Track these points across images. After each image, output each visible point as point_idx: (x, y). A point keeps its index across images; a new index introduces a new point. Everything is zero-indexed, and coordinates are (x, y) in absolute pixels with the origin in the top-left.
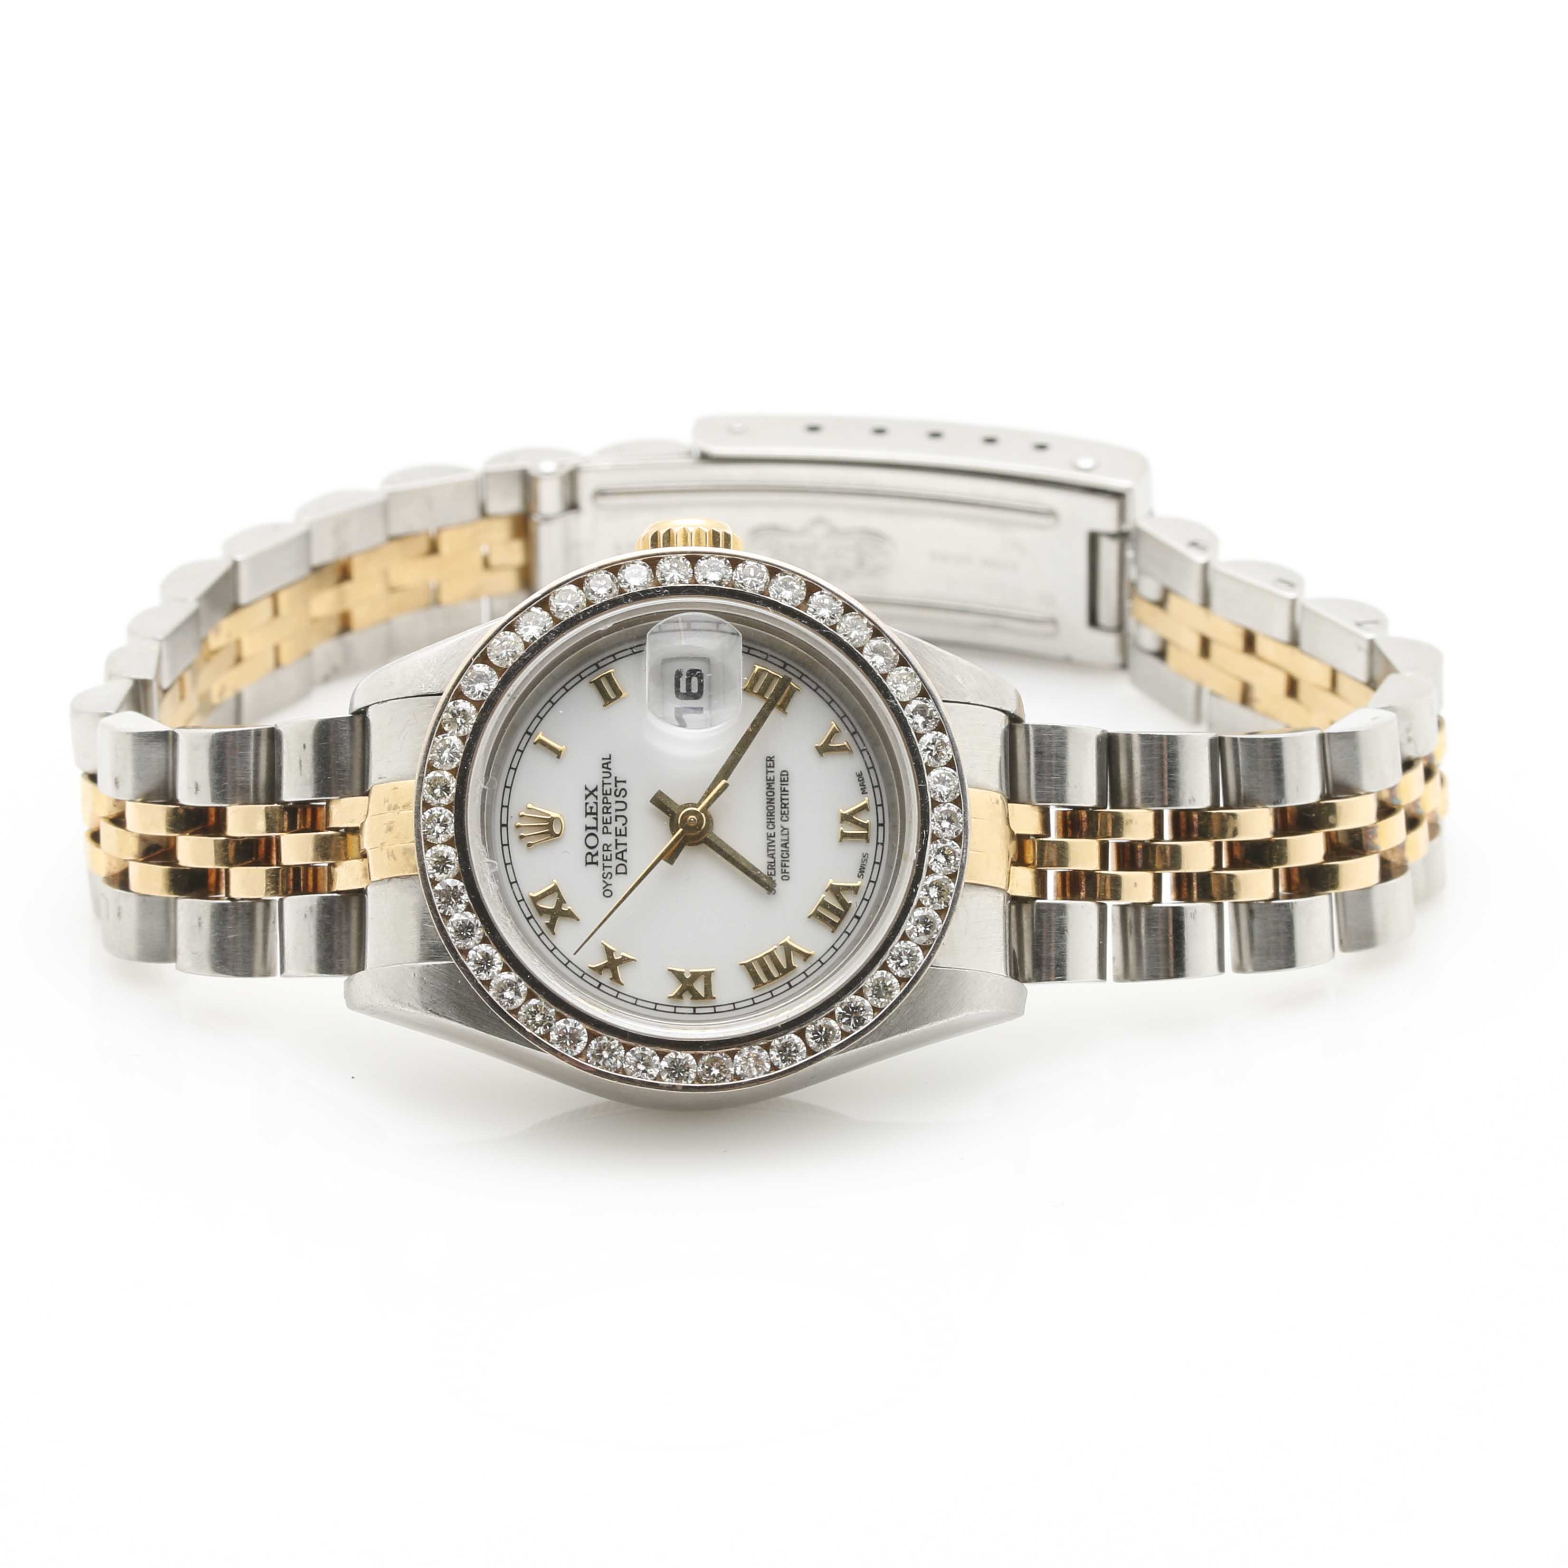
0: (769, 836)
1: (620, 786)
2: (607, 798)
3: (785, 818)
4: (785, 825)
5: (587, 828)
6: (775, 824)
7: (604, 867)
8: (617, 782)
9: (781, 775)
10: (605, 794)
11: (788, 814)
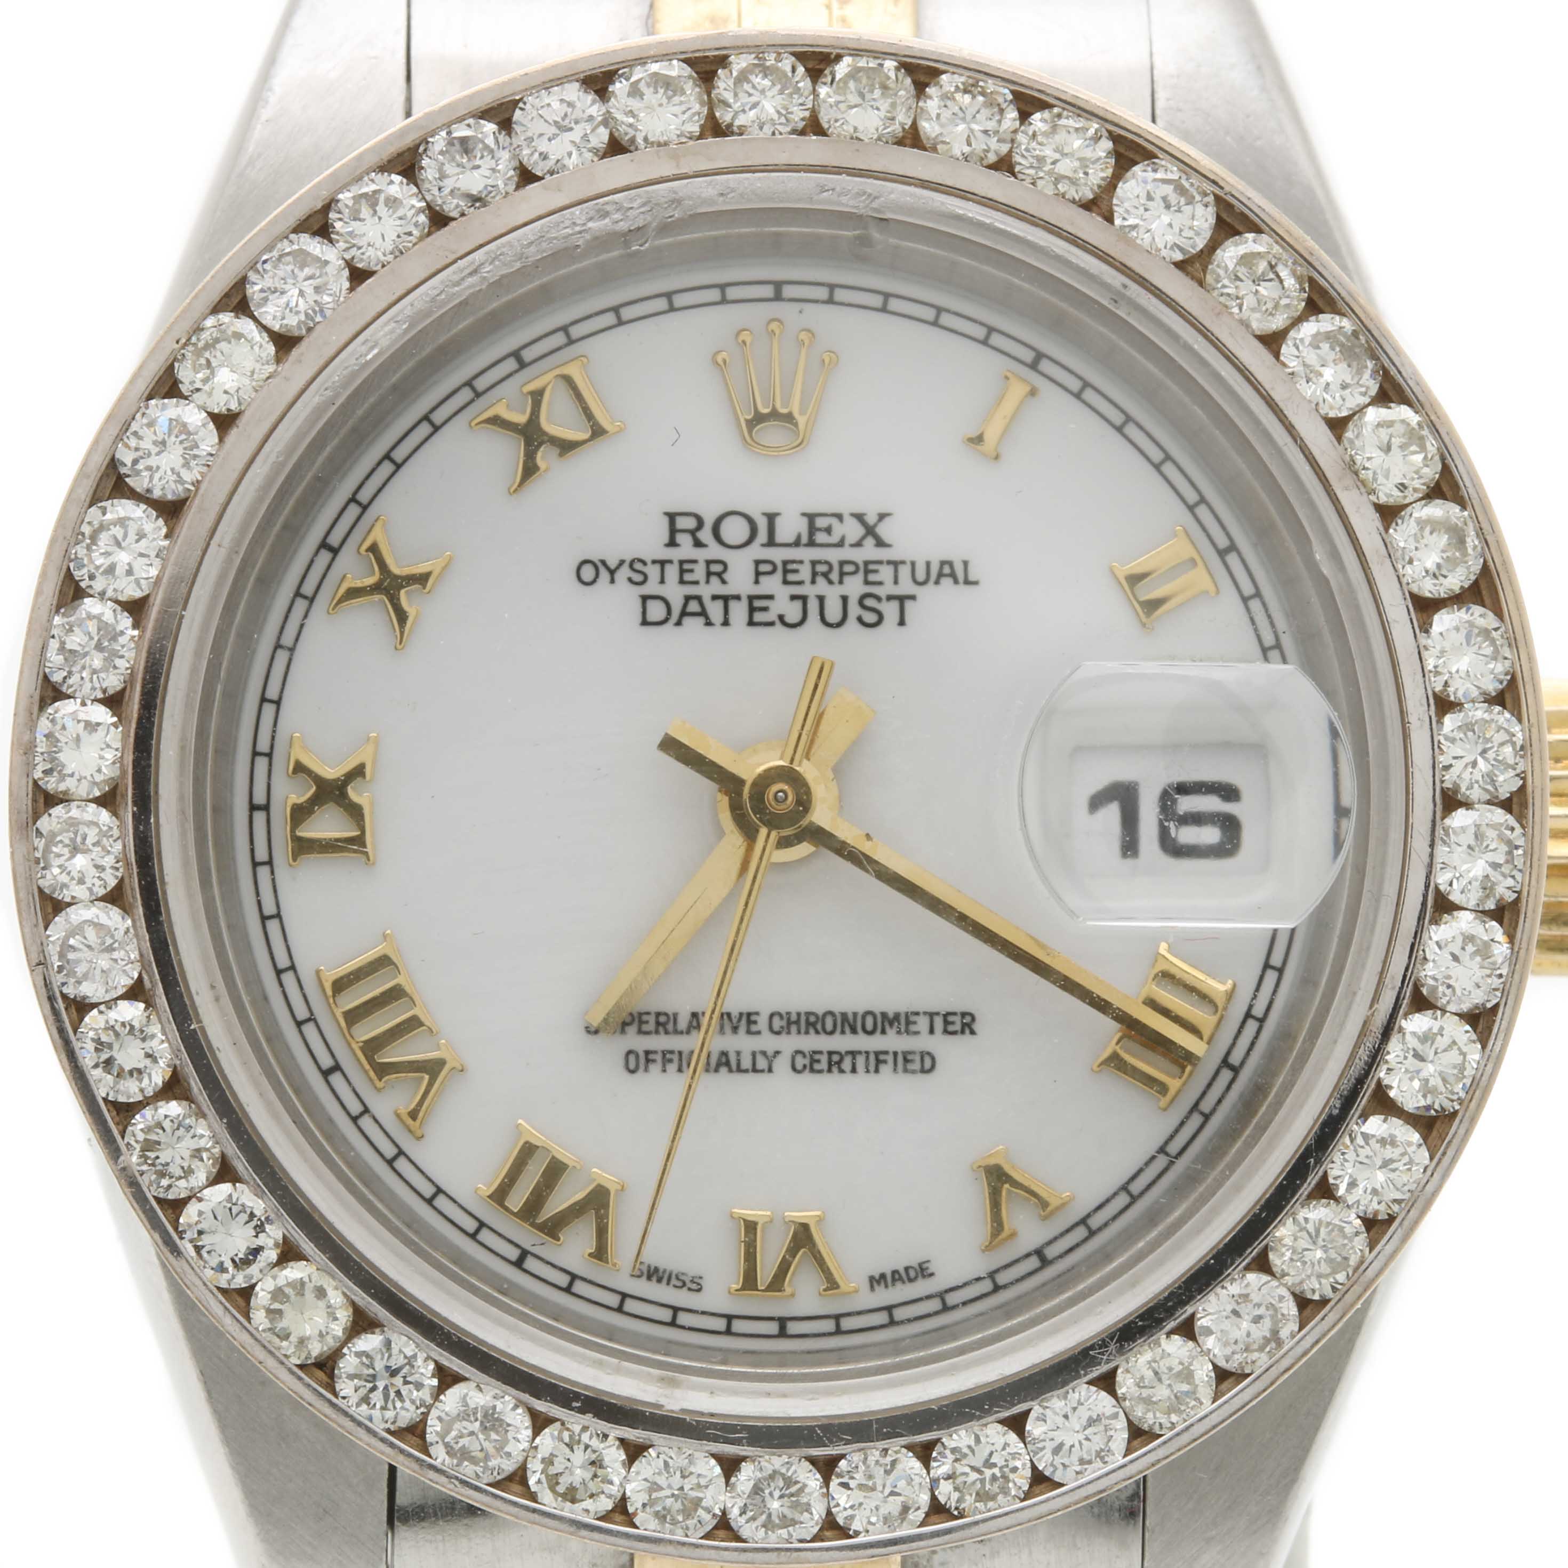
0: (749, 1018)
1: (890, 610)
2: (855, 572)
3: (800, 1062)
4: (781, 1064)
5: (771, 518)
6: (784, 1036)
7: (663, 563)
8: (902, 600)
9: (923, 1055)
10: (868, 568)
11: (812, 1070)
